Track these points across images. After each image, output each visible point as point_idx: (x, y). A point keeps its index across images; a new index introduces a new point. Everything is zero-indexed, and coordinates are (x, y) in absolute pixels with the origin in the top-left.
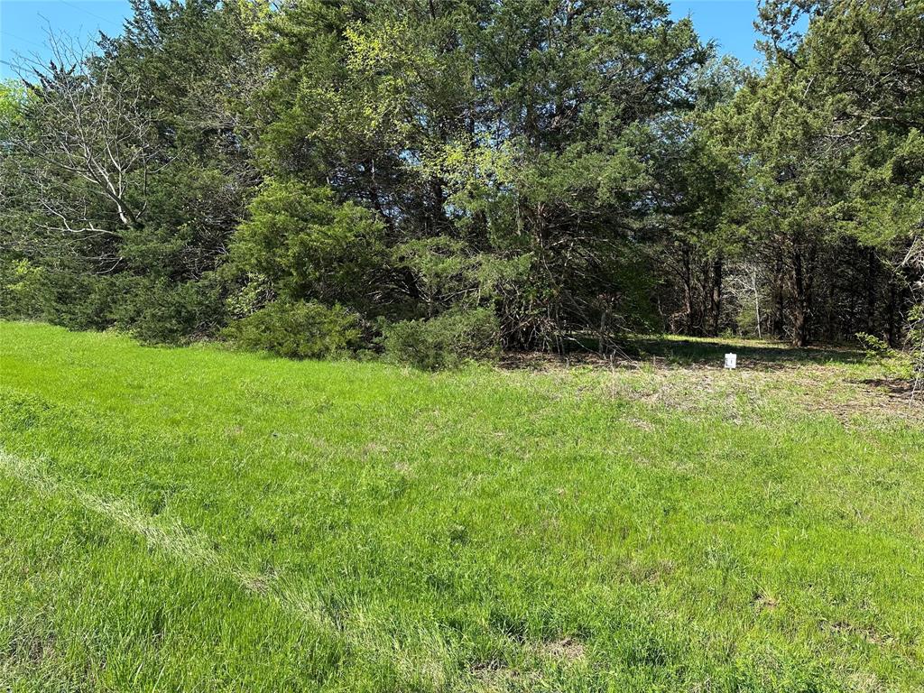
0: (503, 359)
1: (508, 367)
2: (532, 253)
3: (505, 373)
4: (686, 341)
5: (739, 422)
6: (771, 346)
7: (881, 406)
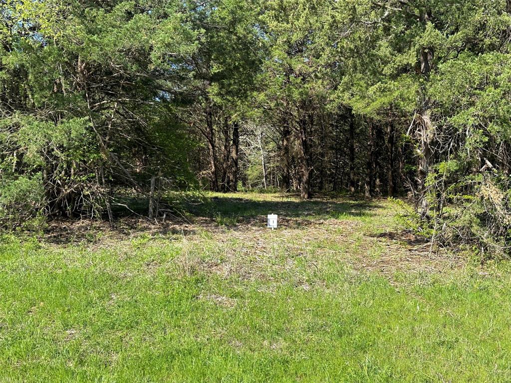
0: (47, 231)
1: (57, 241)
2: (87, 118)
3: (55, 249)
4: (216, 198)
5: (306, 287)
6: (285, 200)
7: (408, 260)
